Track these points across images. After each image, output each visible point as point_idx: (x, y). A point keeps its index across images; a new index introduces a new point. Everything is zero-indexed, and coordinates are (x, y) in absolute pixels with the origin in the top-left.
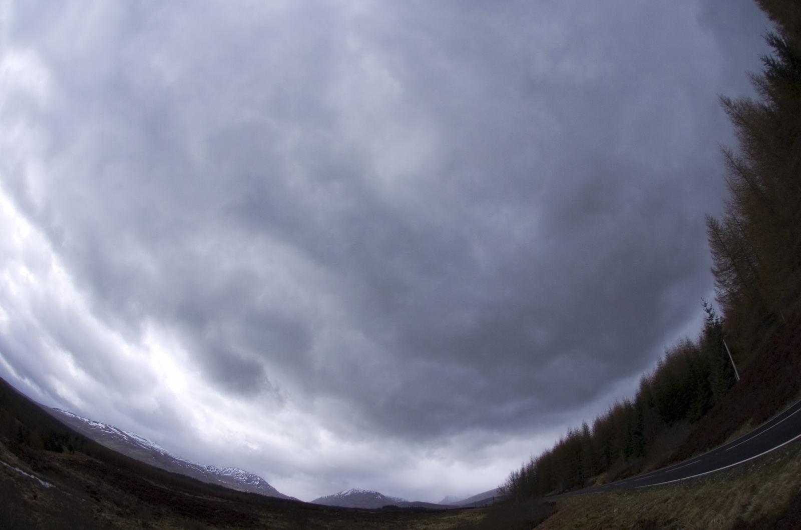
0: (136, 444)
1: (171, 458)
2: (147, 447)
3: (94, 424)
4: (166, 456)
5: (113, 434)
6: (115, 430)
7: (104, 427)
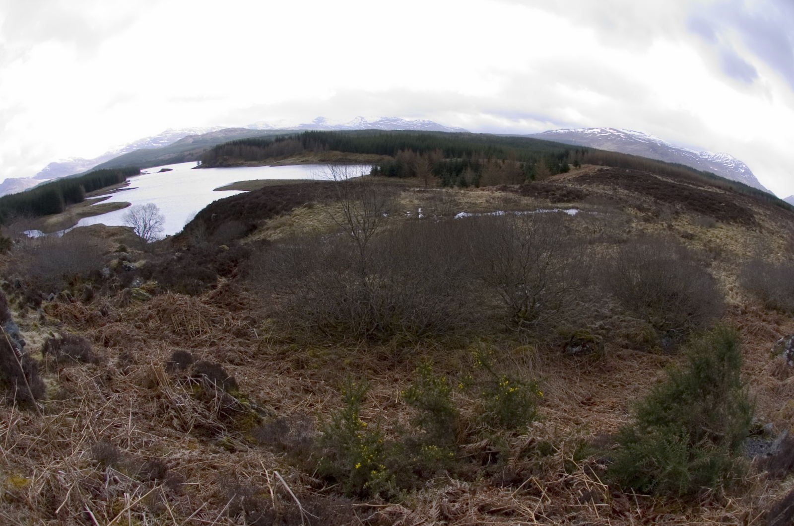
0: (633, 139)
1: (668, 148)
2: (645, 140)
3: (589, 131)
4: (662, 144)
5: (609, 136)
6: (611, 131)
7: (599, 131)
